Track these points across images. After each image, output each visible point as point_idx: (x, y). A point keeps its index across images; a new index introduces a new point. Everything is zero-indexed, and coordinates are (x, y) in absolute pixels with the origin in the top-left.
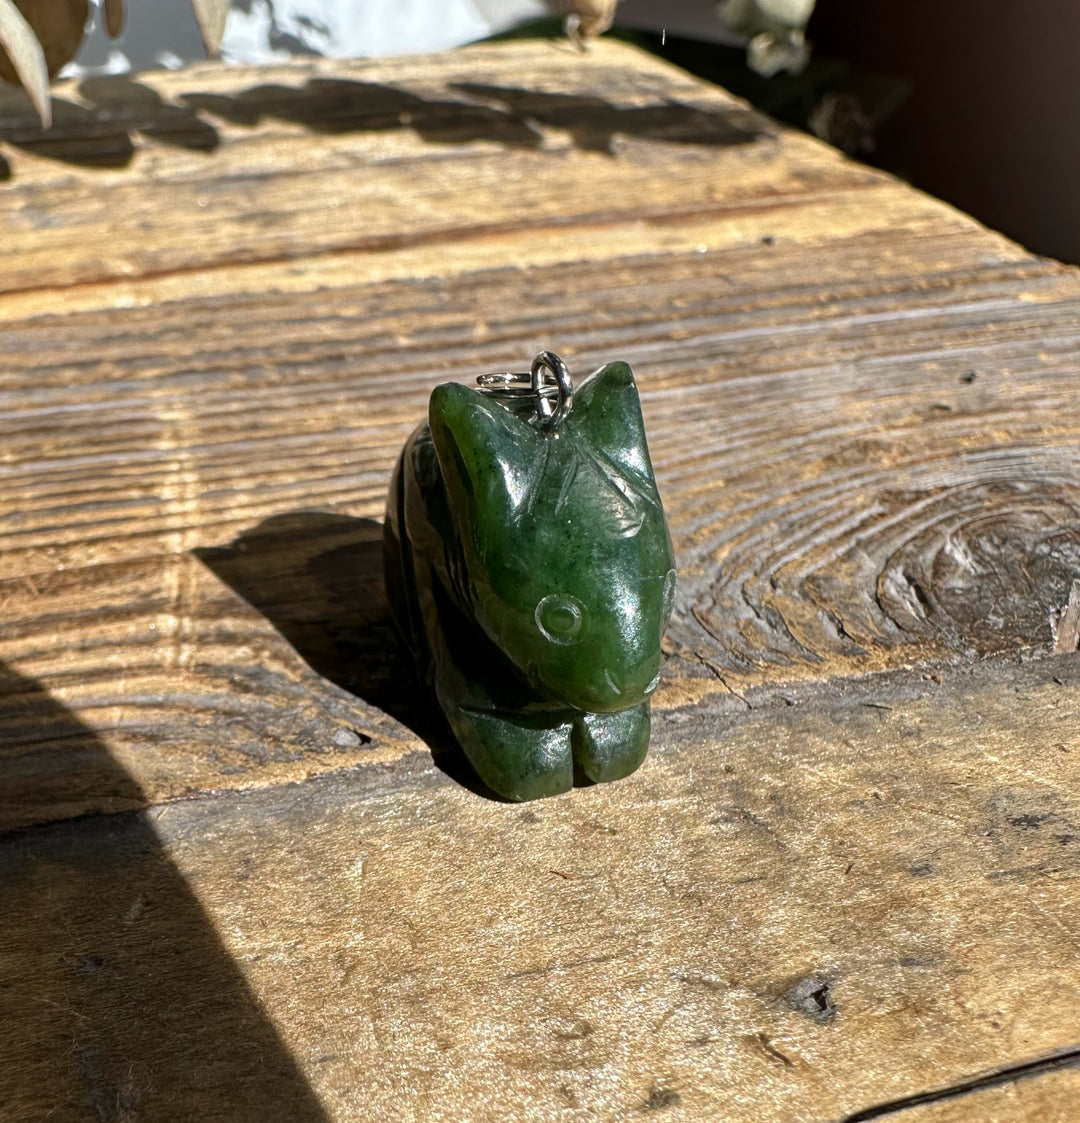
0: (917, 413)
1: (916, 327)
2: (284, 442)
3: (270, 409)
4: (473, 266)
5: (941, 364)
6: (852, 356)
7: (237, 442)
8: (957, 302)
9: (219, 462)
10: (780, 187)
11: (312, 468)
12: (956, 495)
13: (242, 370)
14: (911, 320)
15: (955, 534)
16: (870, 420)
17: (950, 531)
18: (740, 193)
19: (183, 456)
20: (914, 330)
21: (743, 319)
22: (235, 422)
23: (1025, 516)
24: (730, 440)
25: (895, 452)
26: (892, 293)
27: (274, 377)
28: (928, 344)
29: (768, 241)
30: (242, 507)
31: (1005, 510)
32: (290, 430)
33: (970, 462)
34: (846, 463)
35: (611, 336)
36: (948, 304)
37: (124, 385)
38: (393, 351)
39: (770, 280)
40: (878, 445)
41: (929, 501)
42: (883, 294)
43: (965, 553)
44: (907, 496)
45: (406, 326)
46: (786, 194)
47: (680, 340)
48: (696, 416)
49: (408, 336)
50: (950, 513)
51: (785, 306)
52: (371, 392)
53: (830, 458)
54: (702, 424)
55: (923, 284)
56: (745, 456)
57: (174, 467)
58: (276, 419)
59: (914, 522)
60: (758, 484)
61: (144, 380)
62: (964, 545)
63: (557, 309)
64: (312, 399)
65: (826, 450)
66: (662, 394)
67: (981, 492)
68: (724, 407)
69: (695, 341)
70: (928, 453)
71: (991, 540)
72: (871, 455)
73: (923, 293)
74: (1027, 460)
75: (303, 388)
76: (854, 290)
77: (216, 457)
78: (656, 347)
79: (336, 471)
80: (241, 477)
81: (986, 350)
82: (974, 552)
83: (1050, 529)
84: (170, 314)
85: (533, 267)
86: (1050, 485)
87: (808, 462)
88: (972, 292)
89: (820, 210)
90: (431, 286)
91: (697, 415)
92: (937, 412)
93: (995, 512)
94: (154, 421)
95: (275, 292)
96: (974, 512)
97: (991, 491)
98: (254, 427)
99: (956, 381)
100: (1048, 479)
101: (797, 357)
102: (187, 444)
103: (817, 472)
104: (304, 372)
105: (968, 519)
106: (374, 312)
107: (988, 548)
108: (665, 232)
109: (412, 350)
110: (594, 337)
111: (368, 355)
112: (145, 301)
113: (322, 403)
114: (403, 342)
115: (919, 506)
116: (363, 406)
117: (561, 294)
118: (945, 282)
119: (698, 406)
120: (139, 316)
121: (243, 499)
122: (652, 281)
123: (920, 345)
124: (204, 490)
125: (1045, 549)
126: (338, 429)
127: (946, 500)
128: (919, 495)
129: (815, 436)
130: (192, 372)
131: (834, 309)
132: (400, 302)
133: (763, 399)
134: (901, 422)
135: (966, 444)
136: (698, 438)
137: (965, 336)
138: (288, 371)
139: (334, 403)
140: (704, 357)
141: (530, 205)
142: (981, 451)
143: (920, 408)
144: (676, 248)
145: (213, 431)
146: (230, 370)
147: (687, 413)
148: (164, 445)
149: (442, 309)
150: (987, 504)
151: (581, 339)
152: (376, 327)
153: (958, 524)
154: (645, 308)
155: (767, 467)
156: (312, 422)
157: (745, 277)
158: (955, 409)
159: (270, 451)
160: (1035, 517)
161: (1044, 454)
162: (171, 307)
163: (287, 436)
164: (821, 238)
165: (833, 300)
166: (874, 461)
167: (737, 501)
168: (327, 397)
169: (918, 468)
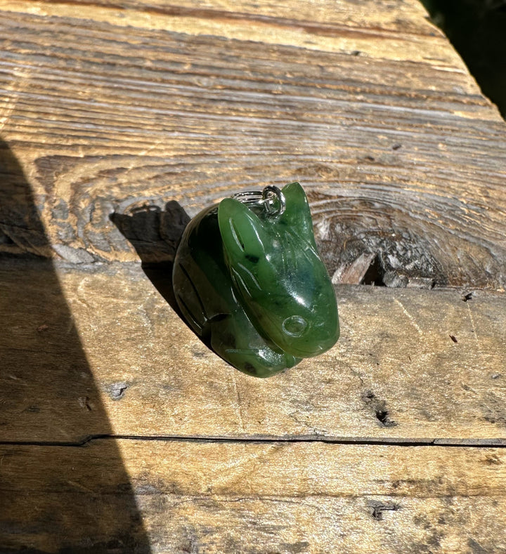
0: (358, 158)
1: (391, 115)
2: (62, 100)
3: (66, 82)
4: (207, 32)
5: (389, 138)
6: (349, 122)
7: (42, 95)
8: (421, 108)
9: (28, 102)
10: (384, 27)
11: (66, 116)
12: (342, 202)
13: (66, 60)
14: (392, 112)
15: (328, 219)
16: (333, 156)
17: (327, 217)
18: (362, 25)
19: (15, 96)
20: (389, 117)
21: (312, 92)
22: (47, 85)
23: (367, 219)
24: (261, 150)
25: (331, 174)
26: (395, 95)
27: (78, 67)
28: (390, 126)
29: (357, 53)
30: (25, 126)
31: (359, 214)
32: (68, 95)
33: (362, 188)
34: (305, 174)
35: (245, 85)
36: (417, 108)
37: (10, 54)
38: (140, 67)
39: (344, 74)
40: (327, 169)
41: (329, 201)
42: (390, 95)
43: (327, 229)
44: (320, 196)
45: (154, 56)
46: (384, 30)
47: (275, 94)
48: (254, 134)
49: (152, 61)
50: (334, 209)
51: (338, 90)
52: (116, 85)
53: (300, 170)
54: (255, 139)
55: (413, 94)
56: (262, 159)
57: (7, 100)
58: (65, 88)
59: (314, 209)
60: (258, 174)
61: (20, 53)
62: (329, 225)
63: (231, 65)
64: (88, 82)
65: (301, 165)
66: (247, 119)
67: (356, 203)
68: (270, 133)
69: (282, 97)
70: (347, 178)
71: (341, 226)
72: (320, 173)
73: (411, 99)
74: (390, 193)
75: (87, 76)
76: (378, 90)
77: (28, 99)
78: (262, 95)
79: (76, 120)
80: (33, 112)
81: (415, 136)
82: (330, 230)
83: (374, 228)
84: (51, 23)
85: (234, 40)
86: (391, 208)
87: (288, 169)
88: (435, 105)
89: (394, 43)
90: (180, 38)
91: (256, 134)
92: (368, 160)
93: (354, 214)
94: (12, 75)
95: (106, 23)
96: (345, 211)
97: (361, 203)
98: (54, 89)
99: (390, 147)
100: (392, 205)
101: (324, 116)
102: (19, 90)
103: (289, 174)
104: (94, 68)
105: (339, 214)
106: (145, 45)
107: (338, 229)
108: (309, 37)
109: (149, 69)
110: (237, 83)
111: (127, 66)
112: (44, 14)
113: (90, 85)
114: (148, 64)
115: (321, 202)
116: (108, 92)
117: (238, 57)
118: (425, 96)
119: (258, 129)
120: (37, 20)
121: (27, 122)
122: (285, 61)
123: (387, 126)
124: (14, 114)
125: (363, 236)
126: (89, 100)
127: (336, 203)
128: (327, 197)
129: (302, 158)
130: (44, 55)
131: (360, 97)
132: (161, 43)
133: (292, 134)
134: (346, 161)
135: (368, 178)
136: (247, 145)
137: (411, 126)
138: (87, 65)
139: (96, 87)
140: (279, 106)
141: (256, 6)
142: (372, 184)
143: (360, 156)
144: (308, 46)
145: (35, 87)
146: (61, 58)
147: (251, 131)
148: (10, 88)
149: (176, 52)
150: (354, 209)
151: (230, 83)
152: (141, 53)
153: (332, 215)
154: (271, 75)
155: (269, 167)
156: (80, 93)
157: (331, 70)
158: (376, 161)
159: (53, 102)
160: (371, 220)
161: (399, 193)
162: (54, 20)
163: (65, 97)
164: (383, 59)
165: (363, 92)
166: (319, 176)
167: (243, 179)
168: (95, 83)
169: (337, 184)
